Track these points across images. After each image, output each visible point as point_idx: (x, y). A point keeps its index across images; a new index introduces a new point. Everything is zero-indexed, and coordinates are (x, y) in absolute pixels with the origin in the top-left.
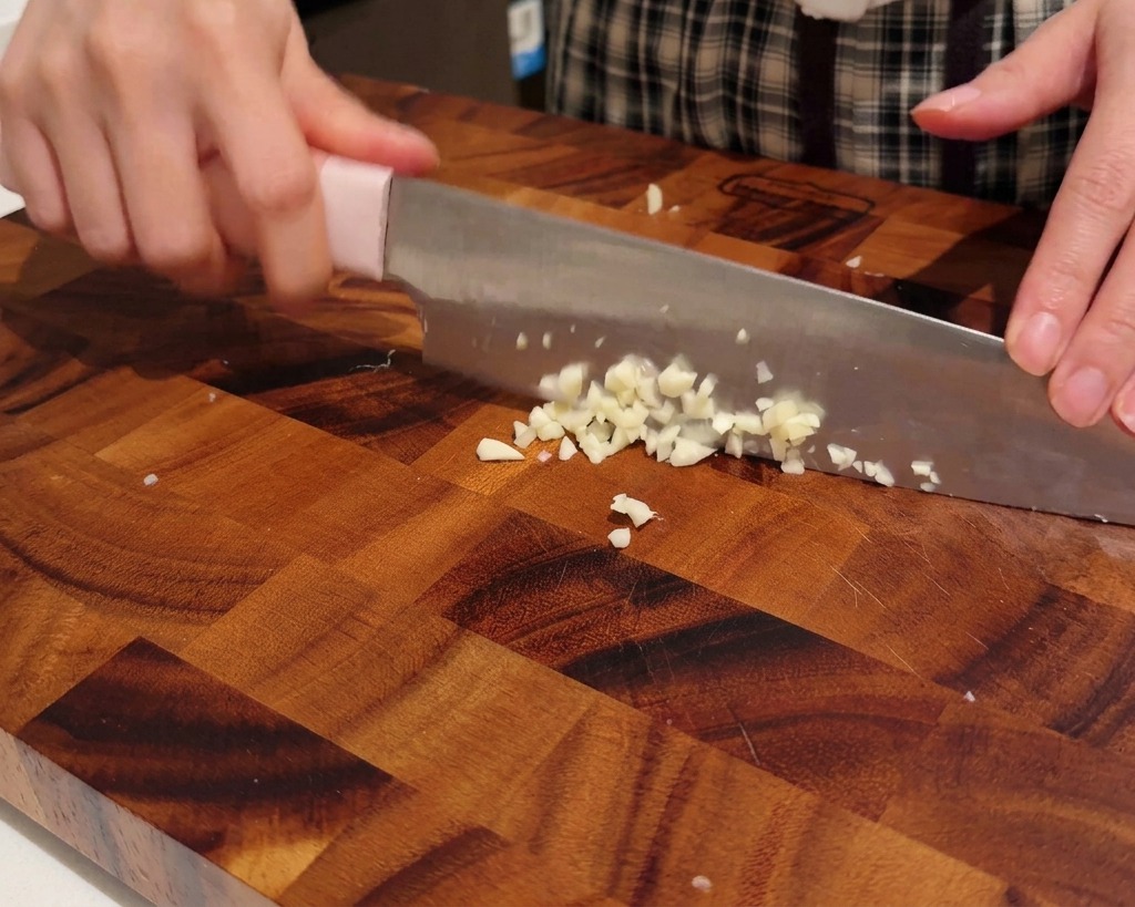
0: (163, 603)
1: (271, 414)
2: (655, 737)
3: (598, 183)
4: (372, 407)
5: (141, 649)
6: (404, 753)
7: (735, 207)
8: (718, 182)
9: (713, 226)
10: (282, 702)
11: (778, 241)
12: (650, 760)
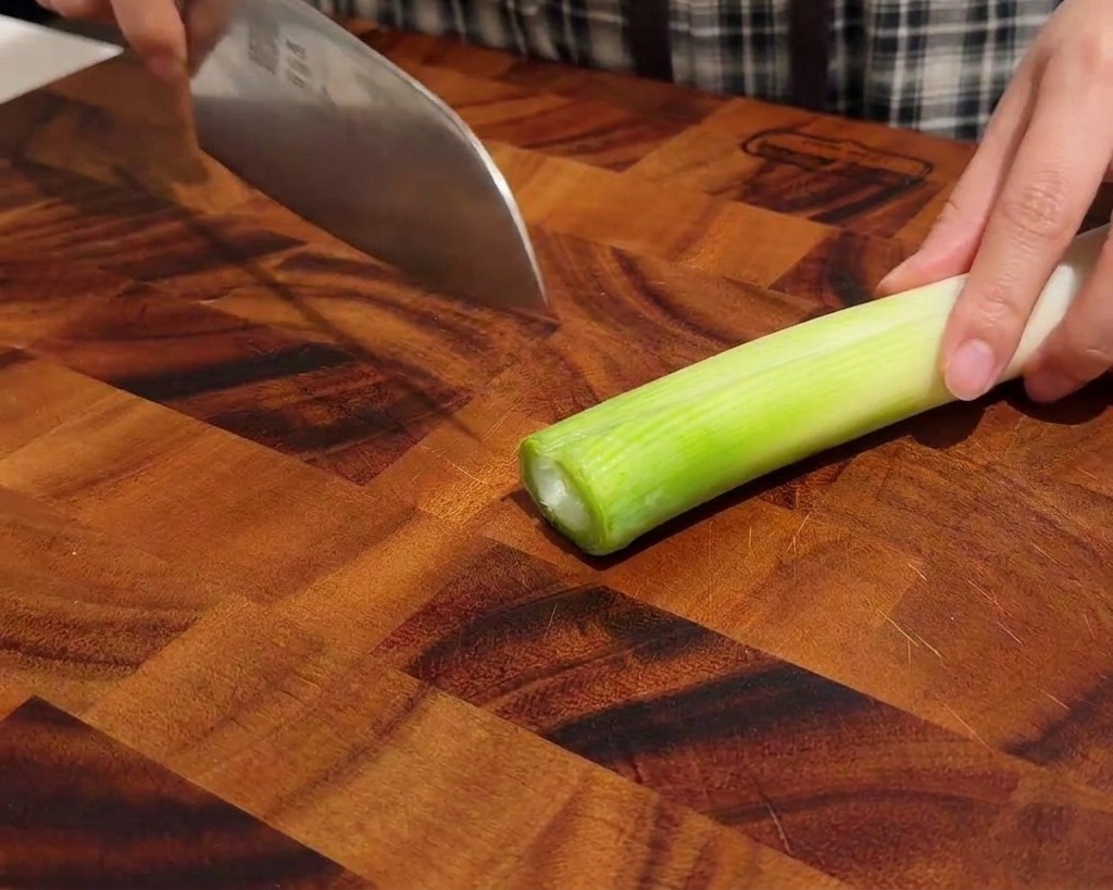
0: (62, 654)
1: (195, 424)
2: (664, 819)
3: (592, 142)
4: (321, 416)
5: (36, 712)
6: (358, 838)
7: (762, 170)
8: (741, 141)
9: (734, 193)
10: (207, 776)
11: (813, 213)
12: (658, 846)
